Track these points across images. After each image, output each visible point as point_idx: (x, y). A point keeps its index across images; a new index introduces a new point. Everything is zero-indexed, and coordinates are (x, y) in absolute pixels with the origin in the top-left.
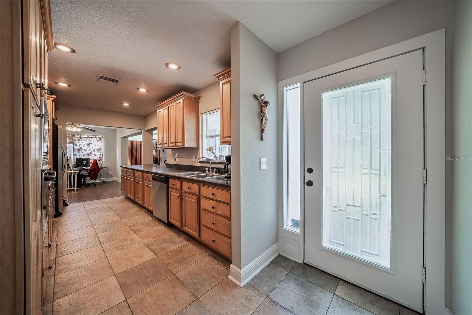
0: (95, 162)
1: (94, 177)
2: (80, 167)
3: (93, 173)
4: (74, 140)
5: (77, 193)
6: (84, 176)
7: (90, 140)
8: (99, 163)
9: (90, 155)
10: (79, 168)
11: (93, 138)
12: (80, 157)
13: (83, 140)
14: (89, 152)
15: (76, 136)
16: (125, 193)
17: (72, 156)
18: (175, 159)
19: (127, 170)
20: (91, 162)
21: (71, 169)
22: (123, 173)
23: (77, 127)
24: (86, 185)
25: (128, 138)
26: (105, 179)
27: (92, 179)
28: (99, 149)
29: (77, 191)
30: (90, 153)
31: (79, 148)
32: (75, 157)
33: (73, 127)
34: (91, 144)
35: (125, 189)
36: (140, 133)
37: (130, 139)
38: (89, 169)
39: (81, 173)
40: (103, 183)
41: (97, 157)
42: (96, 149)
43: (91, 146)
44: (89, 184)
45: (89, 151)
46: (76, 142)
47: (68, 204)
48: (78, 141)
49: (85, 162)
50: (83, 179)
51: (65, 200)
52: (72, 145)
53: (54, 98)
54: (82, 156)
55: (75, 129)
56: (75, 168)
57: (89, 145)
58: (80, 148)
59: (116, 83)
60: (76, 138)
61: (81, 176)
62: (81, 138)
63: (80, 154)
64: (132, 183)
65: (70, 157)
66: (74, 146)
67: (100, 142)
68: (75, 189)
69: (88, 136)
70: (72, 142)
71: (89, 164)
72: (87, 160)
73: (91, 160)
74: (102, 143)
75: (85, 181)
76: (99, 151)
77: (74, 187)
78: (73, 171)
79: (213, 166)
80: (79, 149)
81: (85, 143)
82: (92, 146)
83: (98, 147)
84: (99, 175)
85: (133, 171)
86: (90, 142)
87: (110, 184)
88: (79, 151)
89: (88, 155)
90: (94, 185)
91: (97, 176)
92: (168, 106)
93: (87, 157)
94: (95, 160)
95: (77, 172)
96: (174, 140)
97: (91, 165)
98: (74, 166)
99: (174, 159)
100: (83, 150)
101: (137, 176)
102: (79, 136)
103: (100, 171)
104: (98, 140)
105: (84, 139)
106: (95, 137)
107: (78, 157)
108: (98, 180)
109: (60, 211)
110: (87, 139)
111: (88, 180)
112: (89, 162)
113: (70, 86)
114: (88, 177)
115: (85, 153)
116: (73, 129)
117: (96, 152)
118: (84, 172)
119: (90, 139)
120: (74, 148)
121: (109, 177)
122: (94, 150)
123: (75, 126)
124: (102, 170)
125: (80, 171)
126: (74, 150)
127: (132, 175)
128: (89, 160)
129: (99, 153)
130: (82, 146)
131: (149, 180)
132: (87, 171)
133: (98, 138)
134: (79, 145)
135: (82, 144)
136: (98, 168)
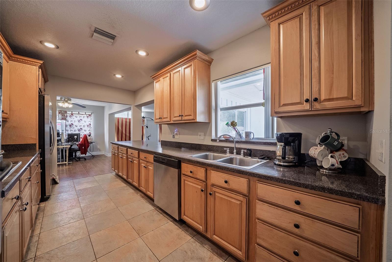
0: (85, 137)
1: (84, 152)
2: (72, 142)
3: (83, 148)
4: (66, 117)
5: (69, 168)
6: (76, 151)
7: (81, 117)
8: (88, 138)
9: (81, 131)
10: (70, 143)
11: (83, 114)
12: (72, 132)
13: (74, 117)
14: (79, 128)
15: (68, 113)
16: (115, 170)
17: (64, 131)
18: (174, 136)
19: (118, 147)
20: (82, 137)
21: (63, 144)
22: (114, 149)
23: (69, 103)
24: (77, 159)
25: (115, 115)
26: (94, 153)
27: (82, 153)
28: (89, 125)
29: (68, 165)
30: (81, 129)
31: (70, 123)
32: (67, 132)
33: (64, 103)
34: (82, 120)
35: (116, 166)
36: (129, 109)
37: (117, 116)
38: (79, 144)
39: (72, 148)
40: (92, 156)
41: (87, 133)
42: (86, 125)
43: (81, 122)
44: (79, 158)
45: (80, 126)
46: (68, 118)
47: (58, 182)
48: (70, 117)
49: (76, 137)
50: (74, 153)
51: (55, 178)
52: (65, 121)
53: (41, 64)
54: (73, 132)
55: (66, 105)
56: (66, 143)
57: (79, 121)
58: (72, 124)
59: (112, 41)
60: (68, 114)
61: (72, 151)
62: (72, 114)
63: (72, 129)
64: (125, 162)
65: (63, 132)
66: (66, 122)
67: (89, 118)
68: (66, 164)
69: (79, 112)
70: (64, 118)
71: (80, 139)
72: (78, 135)
73: (81, 135)
74: (91, 119)
75: (76, 155)
76: (89, 127)
77: (66, 161)
78: (64, 146)
79: (238, 146)
80: (70, 125)
81: (76, 119)
82: (83, 122)
83: (88, 123)
84: (88, 149)
85: (126, 148)
86: (81, 118)
87: (99, 158)
88: (70, 127)
89: (79, 130)
90: (84, 159)
91: (87, 150)
92: (170, 74)
93: (78, 133)
94: (85, 136)
95: (68, 147)
96: (179, 113)
97: (81, 140)
98: (66, 141)
99: (172, 136)
100: (74, 126)
101: (131, 155)
102: (71, 113)
103: (90, 146)
104: (88, 117)
105: (75, 115)
106: (85, 114)
107: (70, 132)
108: (88, 154)
109: (47, 194)
110: (78, 115)
111: (79, 154)
112: (80, 137)
113: (58, 47)
114: (79, 151)
115: (76, 128)
116: (64, 105)
117: (86, 128)
118: (75, 147)
119: (81, 115)
120: (66, 124)
121: (97, 151)
122: (84, 126)
123: (67, 102)
124: (91, 145)
125: (71, 146)
126: (66, 126)
127: (125, 152)
128: (80, 135)
129: (89, 129)
130: (74, 122)
131: (147, 160)
132: (78, 146)
133: (87, 114)
134: (71, 121)
135: (73, 120)
136: (88, 143)
